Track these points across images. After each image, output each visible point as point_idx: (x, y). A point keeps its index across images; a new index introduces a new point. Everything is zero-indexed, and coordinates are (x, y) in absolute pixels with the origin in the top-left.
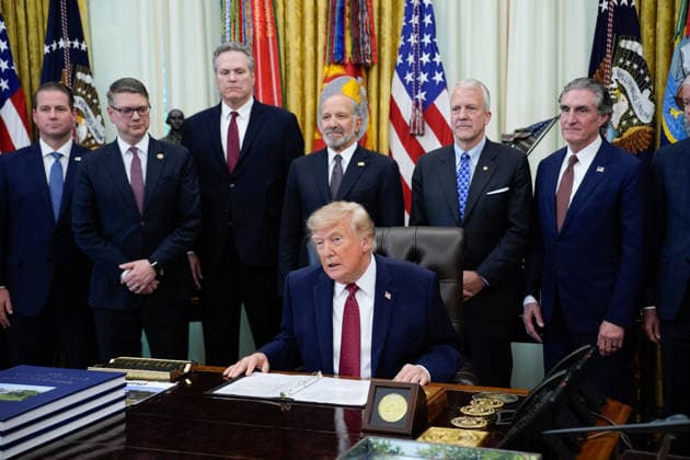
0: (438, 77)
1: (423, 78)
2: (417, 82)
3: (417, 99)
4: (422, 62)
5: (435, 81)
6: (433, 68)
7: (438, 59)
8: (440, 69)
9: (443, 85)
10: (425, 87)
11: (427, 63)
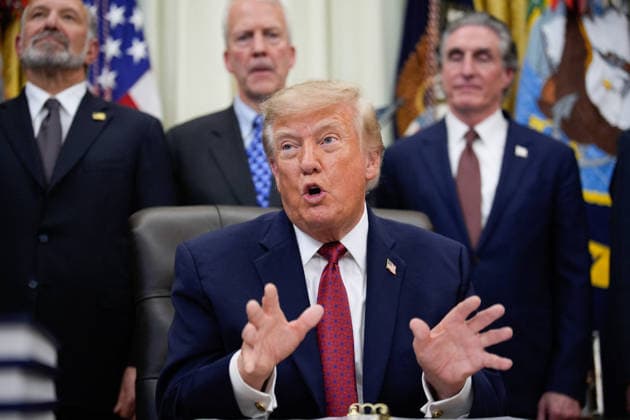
0: (137, 51)
1: (112, 48)
2: (102, 56)
3: (100, 86)
4: (109, 22)
5: (131, 58)
6: (128, 33)
7: (137, 19)
8: (141, 36)
9: (145, 65)
10: (115, 64)
11: (119, 25)
